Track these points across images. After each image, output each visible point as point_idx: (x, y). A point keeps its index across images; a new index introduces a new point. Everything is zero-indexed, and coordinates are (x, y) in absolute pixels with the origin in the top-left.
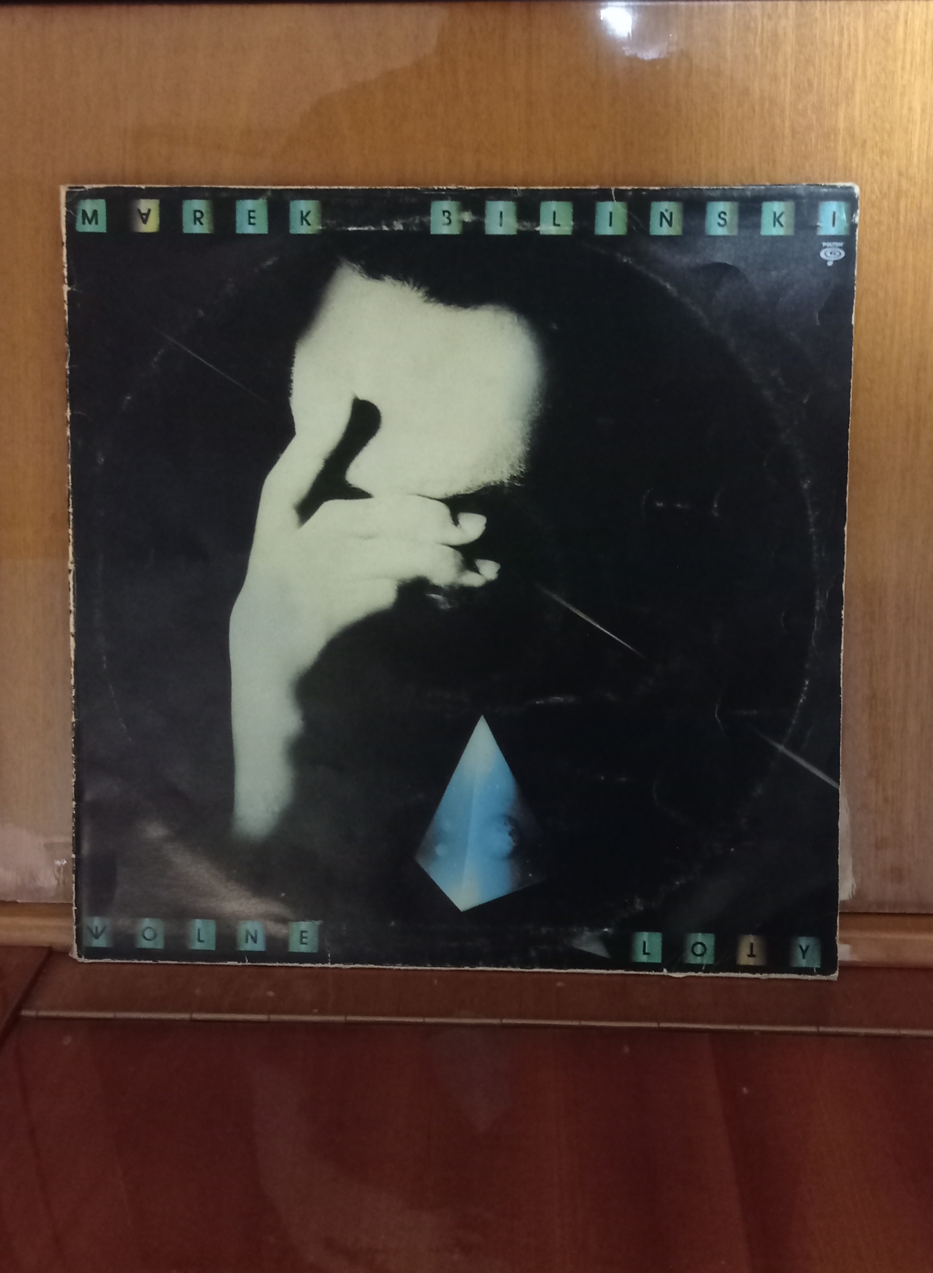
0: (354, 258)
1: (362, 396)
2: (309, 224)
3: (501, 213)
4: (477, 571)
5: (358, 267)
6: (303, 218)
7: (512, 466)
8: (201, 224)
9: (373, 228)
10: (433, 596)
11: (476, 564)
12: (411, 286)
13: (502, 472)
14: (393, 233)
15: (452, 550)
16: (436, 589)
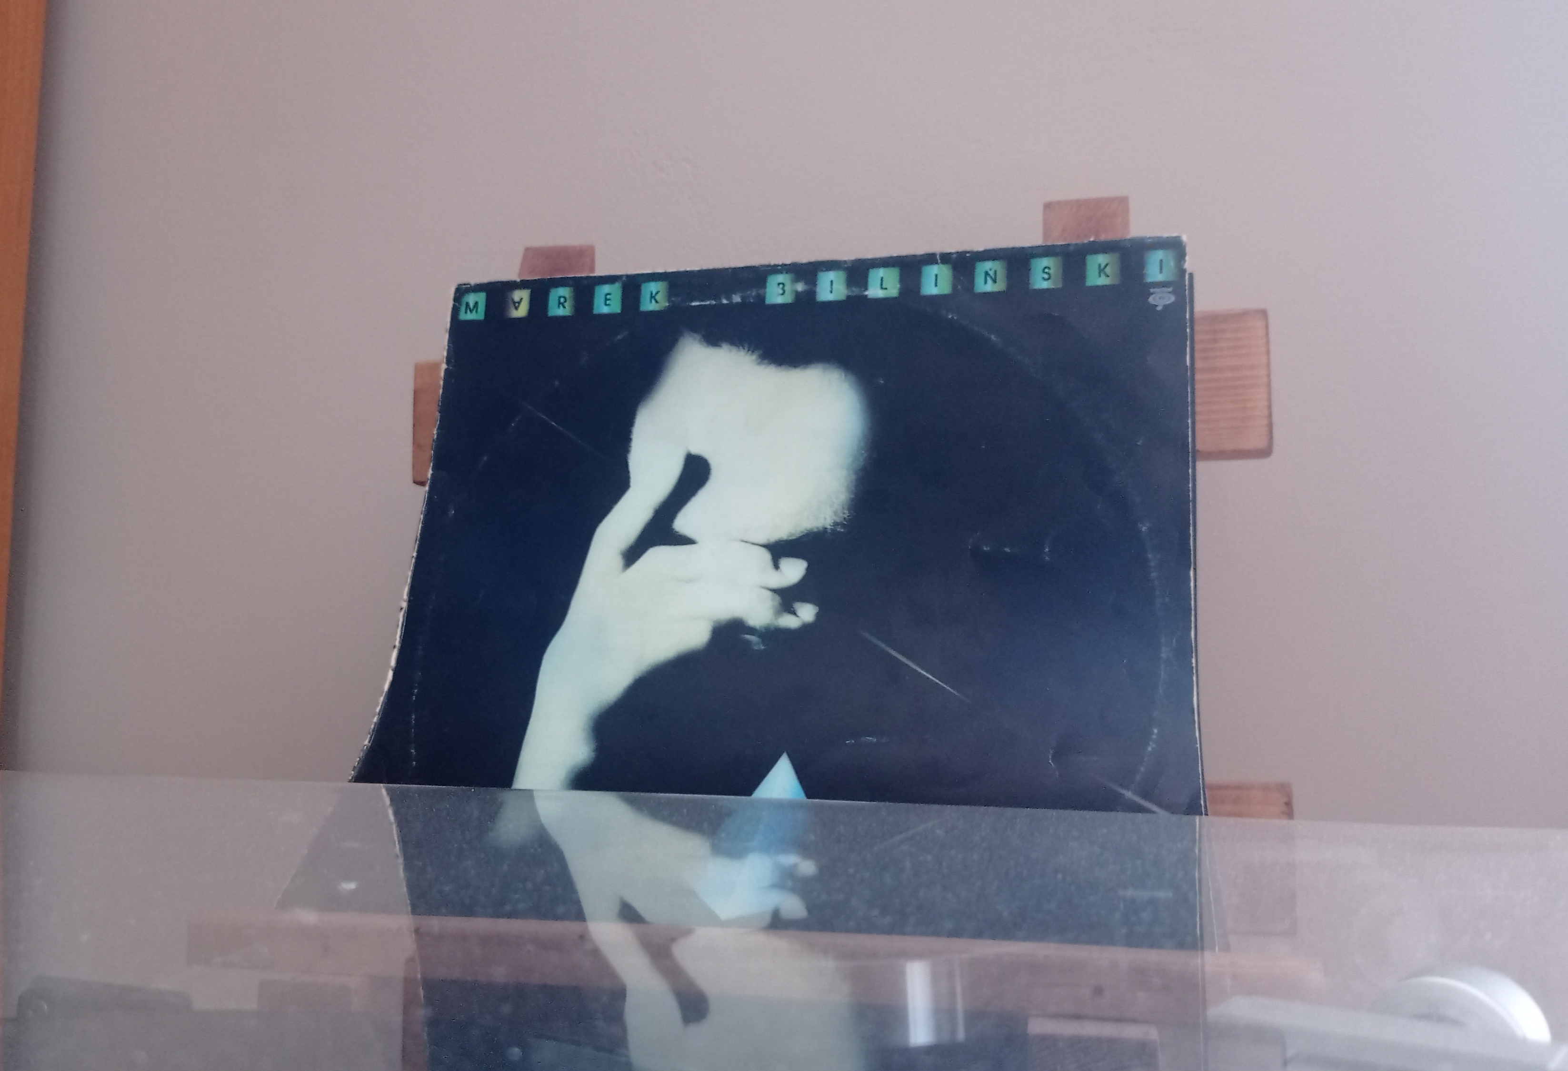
0: (694, 329)
1: (695, 450)
2: (657, 302)
3: (832, 282)
4: (794, 613)
5: (698, 337)
6: (652, 297)
7: (835, 513)
8: (564, 307)
9: (714, 302)
10: (748, 637)
11: (794, 606)
12: (746, 349)
13: (825, 519)
14: (731, 306)
15: (769, 593)
16: (752, 631)
